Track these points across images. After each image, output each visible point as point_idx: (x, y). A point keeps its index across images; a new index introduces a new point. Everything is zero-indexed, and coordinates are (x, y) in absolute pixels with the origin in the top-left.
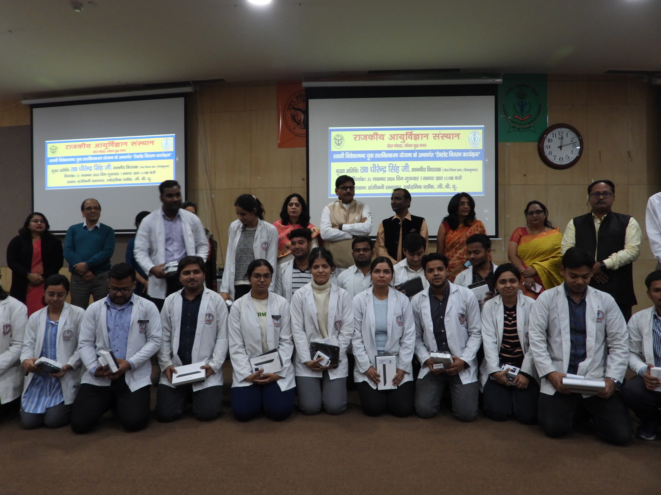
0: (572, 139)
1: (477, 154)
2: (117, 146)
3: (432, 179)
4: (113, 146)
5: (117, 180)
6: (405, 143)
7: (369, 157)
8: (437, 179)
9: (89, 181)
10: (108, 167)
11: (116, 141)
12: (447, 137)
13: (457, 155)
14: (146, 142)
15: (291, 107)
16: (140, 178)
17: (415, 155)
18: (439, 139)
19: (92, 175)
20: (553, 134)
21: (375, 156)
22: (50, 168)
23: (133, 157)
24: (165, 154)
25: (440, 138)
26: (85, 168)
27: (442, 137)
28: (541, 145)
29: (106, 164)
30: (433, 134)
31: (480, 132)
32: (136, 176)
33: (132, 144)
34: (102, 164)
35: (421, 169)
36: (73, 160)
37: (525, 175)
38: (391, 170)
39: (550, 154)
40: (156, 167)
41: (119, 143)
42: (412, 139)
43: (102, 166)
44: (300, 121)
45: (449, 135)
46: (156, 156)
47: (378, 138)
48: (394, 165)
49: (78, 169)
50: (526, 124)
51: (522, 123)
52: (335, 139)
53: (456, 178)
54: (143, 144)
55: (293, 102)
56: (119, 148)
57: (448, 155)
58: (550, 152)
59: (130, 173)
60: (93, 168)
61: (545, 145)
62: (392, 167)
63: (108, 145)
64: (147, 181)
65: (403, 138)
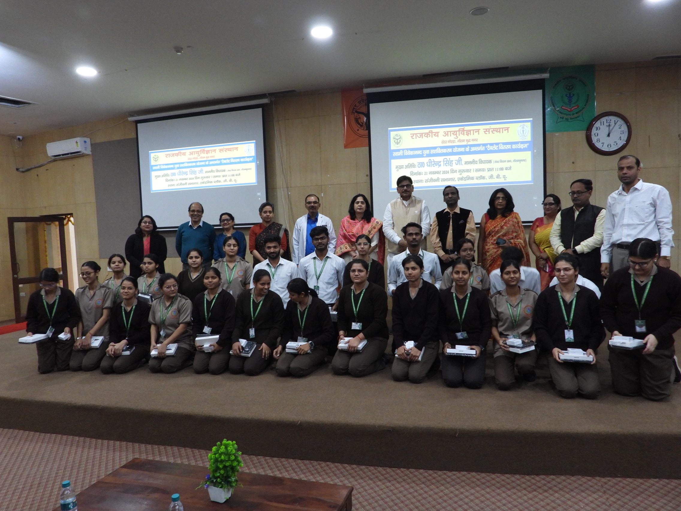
0: (620, 126)
1: (526, 146)
2: (207, 154)
3: (484, 171)
4: (204, 153)
5: (209, 182)
6: (458, 139)
7: (425, 153)
8: (489, 171)
9: (186, 184)
10: (201, 171)
11: (206, 149)
12: (497, 131)
13: (506, 147)
14: (231, 148)
15: (354, 111)
16: (228, 180)
17: (467, 149)
18: (489, 133)
19: (188, 179)
20: (601, 122)
21: (431, 152)
22: (153, 174)
23: (221, 162)
24: (248, 159)
25: (491, 132)
26: (182, 173)
27: (492, 131)
28: (588, 133)
29: (199, 169)
30: (484, 129)
31: (529, 124)
32: (225, 178)
33: (220, 151)
34: (196, 169)
35: (474, 162)
36: (172, 166)
37: (573, 163)
38: (446, 164)
39: (598, 141)
40: (241, 170)
41: (209, 151)
42: (464, 135)
43: (196, 171)
44: (363, 123)
45: (499, 129)
46: (240, 160)
47: (433, 135)
48: (448, 160)
49: (177, 174)
50: (574, 114)
51: (570, 113)
52: (394, 138)
53: (506, 169)
54: (229, 150)
55: (356, 106)
56: (209, 155)
57: (498, 148)
58: (598, 140)
59: (219, 176)
60: (189, 173)
61: (593, 133)
62: (446, 161)
63: (200, 152)
64: (233, 183)
65: (456, 134)
